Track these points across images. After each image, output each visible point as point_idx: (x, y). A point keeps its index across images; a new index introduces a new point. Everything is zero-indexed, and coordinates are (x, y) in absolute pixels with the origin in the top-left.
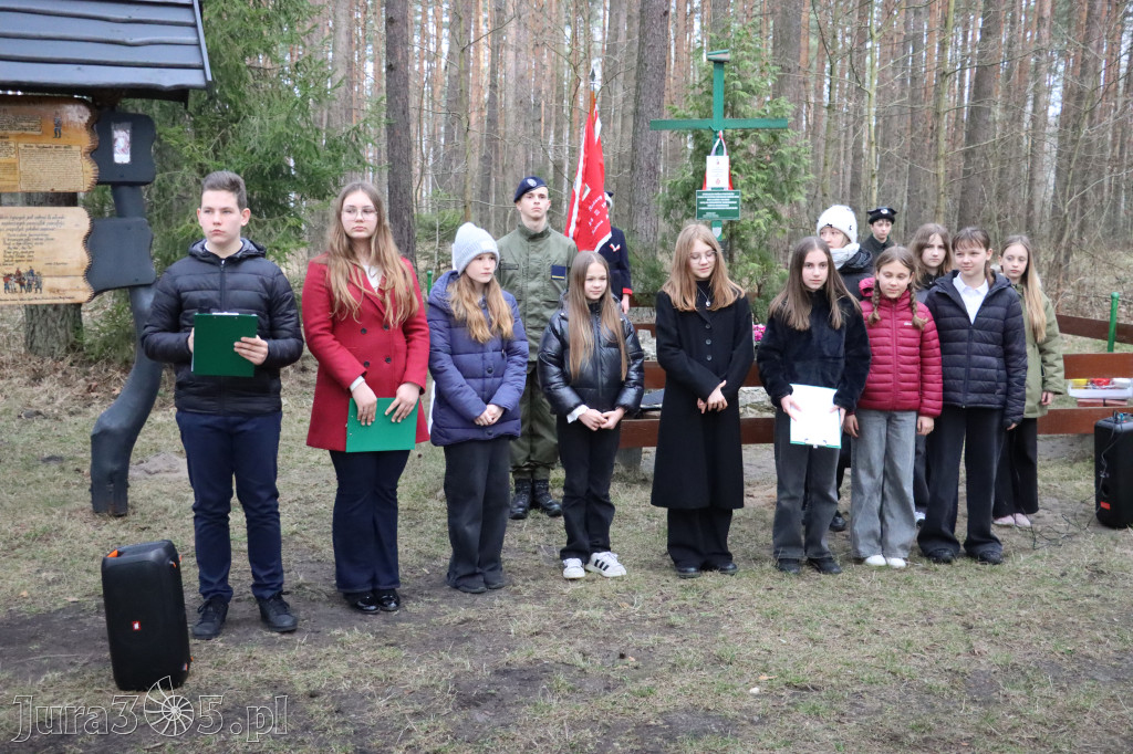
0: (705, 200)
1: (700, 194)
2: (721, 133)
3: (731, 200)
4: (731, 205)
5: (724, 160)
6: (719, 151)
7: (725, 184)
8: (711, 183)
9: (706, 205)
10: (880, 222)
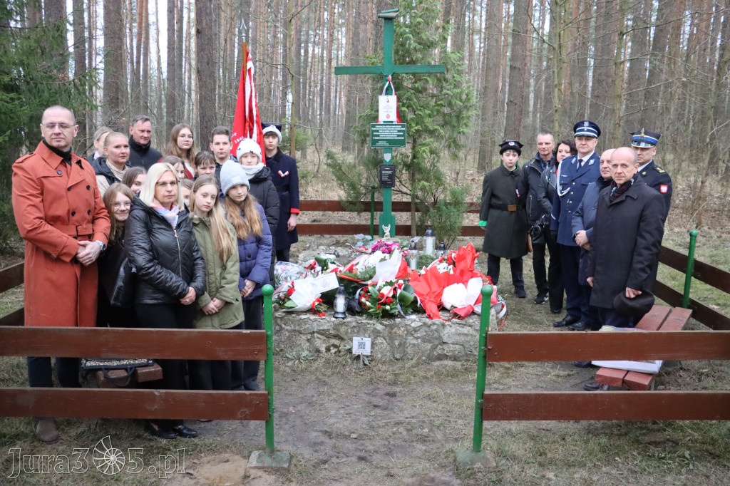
0: (378, 131)
1: (374, 126)
2: (390, 77)
3: (399, 131)
4: (398, 136)
5: (393, 99)
6: (388, 92)
7: (394, 118)
8: (382, 118)
9: (378, 136)
10: (508, 152)
